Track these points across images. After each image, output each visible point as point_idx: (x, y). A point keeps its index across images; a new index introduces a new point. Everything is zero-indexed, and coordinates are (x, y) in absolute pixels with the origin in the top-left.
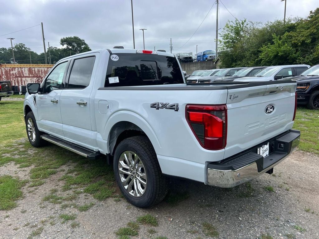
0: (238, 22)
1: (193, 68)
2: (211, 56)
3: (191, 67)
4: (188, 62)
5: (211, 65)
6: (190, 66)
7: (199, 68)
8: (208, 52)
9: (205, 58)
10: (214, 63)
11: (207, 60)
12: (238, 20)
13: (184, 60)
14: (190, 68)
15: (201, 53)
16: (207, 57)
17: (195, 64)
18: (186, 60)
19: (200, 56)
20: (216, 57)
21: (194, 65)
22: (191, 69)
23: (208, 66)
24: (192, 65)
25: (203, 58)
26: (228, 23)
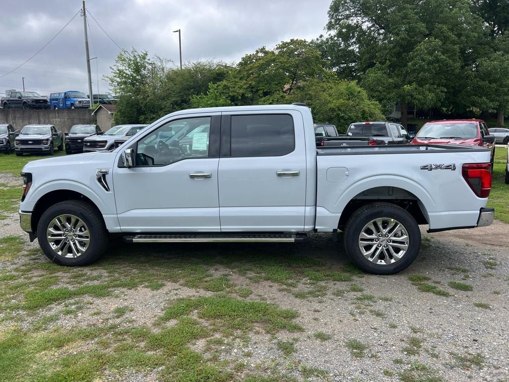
0: (136, 54)
1: (54, 120)
2: (80, 101)
3: (53, 118)
4: (41, 108)
5: (87, 117)
6: (48, 116)
7: (66, 120)
8: (73, 94)
9: (68, 103)
10: (93, 114)
11: (75, 108)
12: (136, 52)
13: (33, 105)
14: (48, 118)
15: (59, 94)
16: (73, 102)
17: (58, 113)
18: (38, 105)
19: (57, 99)
20: (91, 103)
21: (57, 115)
22: (52, 120)
23: (81, 118)
24: (53, 114)
25: (65, 103)
26: (123, 53)
